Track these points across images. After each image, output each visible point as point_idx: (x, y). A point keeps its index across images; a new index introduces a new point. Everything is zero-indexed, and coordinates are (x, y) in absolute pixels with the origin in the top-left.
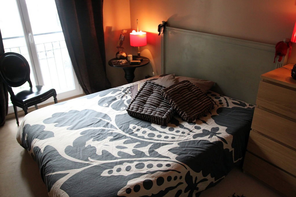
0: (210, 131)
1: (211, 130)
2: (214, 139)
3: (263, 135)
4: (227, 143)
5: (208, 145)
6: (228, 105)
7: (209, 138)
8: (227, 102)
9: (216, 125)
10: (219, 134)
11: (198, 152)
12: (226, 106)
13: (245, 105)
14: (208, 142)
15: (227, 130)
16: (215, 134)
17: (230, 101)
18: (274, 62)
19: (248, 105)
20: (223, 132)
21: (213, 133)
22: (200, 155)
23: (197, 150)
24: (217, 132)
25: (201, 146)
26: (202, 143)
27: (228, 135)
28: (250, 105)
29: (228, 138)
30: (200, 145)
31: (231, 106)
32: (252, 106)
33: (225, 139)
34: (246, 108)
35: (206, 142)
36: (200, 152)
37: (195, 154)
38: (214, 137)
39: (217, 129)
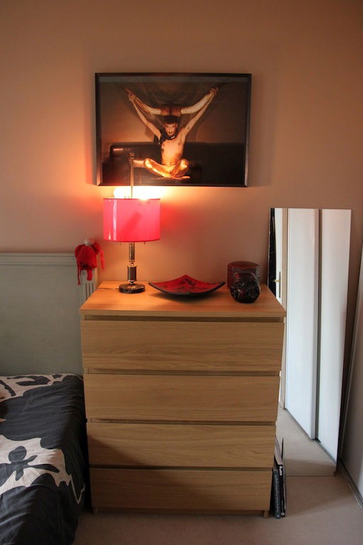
0: (9, 462)
1: (10, 460)
2: (30, 477)
3: (111, 421)
4: (57, 471)
5: (26, 498)
6: (13, 393)
7: (17, 479)
8: (7, 387)
9: (14, 445)
10: (32, 458)
11: (13, 528)
12: (9, 396)
13: (46, 381)
14: (22, 489)
15: (43, 445)
16: (24, 464)
17: (12, 383)
18: (79, 283)
19: (50, 377)
20: (38, 452)
21: (19, 463)
22: (22, 531)
23: (8, 525)
24: (26, 458)
25: (12, 509)
26: (8, 500)
27: (52, 452)
28: (55, 377)
29: (54, 459)
30: (9, 506)
31: (20, 391)
32: (60, 376)
33: (51, 463)
34: (50, 384)
35: (17, 492)
36: (19, 525)
37: (11, 535)
38: (26, 471)
39: (22, 451)
